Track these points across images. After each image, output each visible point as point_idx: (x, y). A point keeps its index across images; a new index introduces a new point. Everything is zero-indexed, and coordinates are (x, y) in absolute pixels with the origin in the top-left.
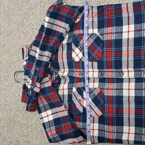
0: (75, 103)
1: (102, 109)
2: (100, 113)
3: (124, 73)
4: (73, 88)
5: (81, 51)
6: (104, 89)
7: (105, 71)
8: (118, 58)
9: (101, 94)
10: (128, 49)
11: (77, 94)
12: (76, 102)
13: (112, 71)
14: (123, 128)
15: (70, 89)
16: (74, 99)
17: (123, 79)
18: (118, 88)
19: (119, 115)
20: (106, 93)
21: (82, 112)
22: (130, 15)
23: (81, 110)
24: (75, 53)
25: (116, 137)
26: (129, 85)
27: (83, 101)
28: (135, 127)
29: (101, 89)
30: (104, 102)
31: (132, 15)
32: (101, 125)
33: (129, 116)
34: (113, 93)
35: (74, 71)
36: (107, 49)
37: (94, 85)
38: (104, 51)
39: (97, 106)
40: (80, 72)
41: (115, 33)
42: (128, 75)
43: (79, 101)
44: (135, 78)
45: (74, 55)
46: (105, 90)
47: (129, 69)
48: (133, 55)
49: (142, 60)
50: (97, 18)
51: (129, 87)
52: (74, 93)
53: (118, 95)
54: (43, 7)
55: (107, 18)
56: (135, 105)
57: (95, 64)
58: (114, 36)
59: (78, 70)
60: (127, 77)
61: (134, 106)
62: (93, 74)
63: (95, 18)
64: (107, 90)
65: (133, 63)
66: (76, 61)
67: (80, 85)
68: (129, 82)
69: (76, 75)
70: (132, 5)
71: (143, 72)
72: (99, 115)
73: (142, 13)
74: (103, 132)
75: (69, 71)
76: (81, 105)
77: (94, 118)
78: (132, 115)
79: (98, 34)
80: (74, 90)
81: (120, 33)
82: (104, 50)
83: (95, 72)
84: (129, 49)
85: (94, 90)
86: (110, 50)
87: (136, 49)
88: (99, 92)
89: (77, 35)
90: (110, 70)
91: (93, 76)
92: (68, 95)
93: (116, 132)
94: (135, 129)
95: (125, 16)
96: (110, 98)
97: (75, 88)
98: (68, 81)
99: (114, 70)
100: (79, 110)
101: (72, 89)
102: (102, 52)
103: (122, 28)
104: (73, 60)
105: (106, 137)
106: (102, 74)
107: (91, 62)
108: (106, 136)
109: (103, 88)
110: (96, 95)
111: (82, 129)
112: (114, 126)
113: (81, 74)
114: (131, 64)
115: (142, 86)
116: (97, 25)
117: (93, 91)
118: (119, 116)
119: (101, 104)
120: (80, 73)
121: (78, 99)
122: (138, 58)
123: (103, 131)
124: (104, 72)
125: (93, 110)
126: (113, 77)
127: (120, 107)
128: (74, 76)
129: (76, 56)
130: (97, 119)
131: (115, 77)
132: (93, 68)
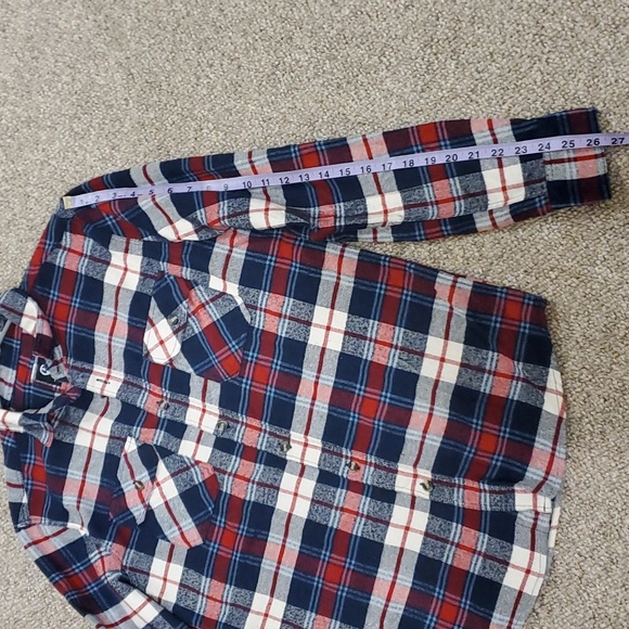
0: (123, 486)
1: (205, 527)
2: (196, 539)
3: (291, 444)
4: (129, 438)
5: (175, 332)
6: (225, 473)
7: (240, 420)
8: (284, 393)
9: (212, 484)
10: (318, 378)
11: (136, 461)
12: (128, 487)
13: (260, 430)
14: (252, 596)
15: (117, 440)
16: (123, 473)
17: (285, 461)
18: (264, 480)
19: (251, 557)
20: (228, 486)
21: (139, 522)
22: (341, 282)
23: (139, 514)
24: (157, 332)
25: (228, 617)
26: (298, 483)
27: (153, 489)
28: (288, 603)
29: (215, 469)
30: (216, 511)
31: (347, 284)
32: (191, 572)
33: (278, 568)
34: (249, 491)
35: (142, 388)
36: (260, 356)
37: (196, 451)
38: (250, 359)
39: (192, 516)
40: (162, 396)
41: (290, 318)
42: (303, 454)
43: (139, 486)
44: (321, 471)
45: (150, 339)
46: (226, 476)
47: (309, 437)
48: (328, 400)
49: (350, 424)
50: (245, 252)
51: (297, 488)
52: (129, 456)
53: (261, 501)
54: (77, 138)
55: (272, 264)
56: (302, 542)
57: (215, 389)
58: (286, 325)
59: (157, 390)
60: (299, 461)
61: (299, 544)
62: (201, 420)
63: (239, 251)
64: (231, 478)
65: (324, 423)
66: (156, 361)
67: (152, 436)
68: (301, 475)
69: (147, 401)
70: (356, 257)
71: (344, 460)
72: (193, 545)
73: (378, 291)
74: (191, 594)
75: (125, 382)
76: (143, 501)
77: (173, 546)
78: (286, 568)
79: (240, 301)
80: (131, 446)
81: (304, 322)
82: (248, 356)
83: (210, 413)
84: (320, 381)
85: (193, 465)
86: (267, 364)
87: (340, 387)
88: (207, 476)
89: (172, 278)
90: (255, 423)
91: (200, 424)
92: (106, 454)
93: (231, 605)
94: (286, 610)
95: (328, 278)
96: (236, 504)
97: (133, 441)
98: (115, 409)
99: (266, 426)
100: (131, 514)
101: (125, 440)
102: (242, 359)
103: (312, 312)
104: (145, 352)
105: (197, 612)
106: (229, 427)
107: (203, 379)
108: (198, 607)
109: (223, 467)
110: (197, 483)
111: (131, 569)
112: (228, 586)
113: (163, 405)
114: (319, 425)
115: (334, 497)
116: (240, 273)
117: (188, 468)
118: (248, 559)
119: (205, 515)
120: (159, 400)
121: (137, 478)
122: (342, 414)
123: (194, 590)
124: (237, 422)
125: (177, 524)
126: (259, 447)
127: (259, 536)
128: (138, 404)
129: (156, 346)
130: (182, 551)
131: (263, 449)
132: (203, 400)
